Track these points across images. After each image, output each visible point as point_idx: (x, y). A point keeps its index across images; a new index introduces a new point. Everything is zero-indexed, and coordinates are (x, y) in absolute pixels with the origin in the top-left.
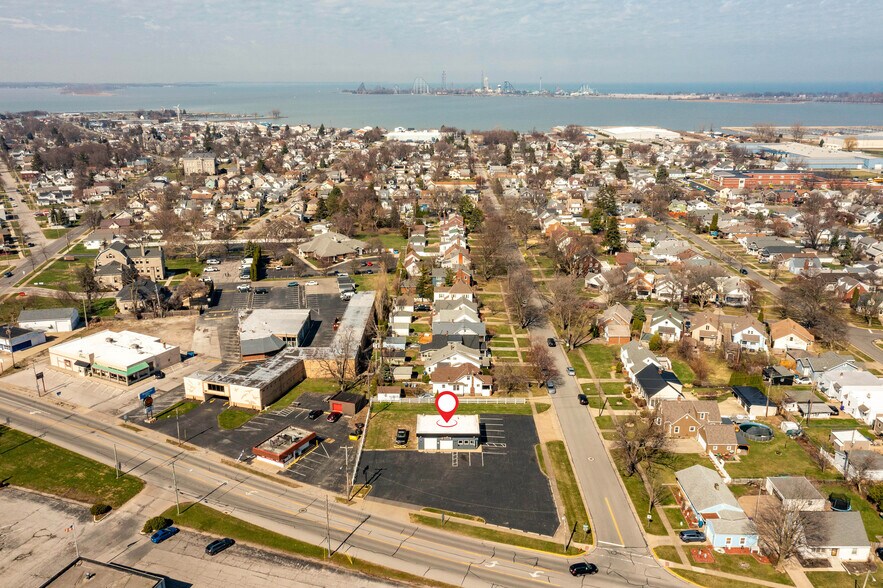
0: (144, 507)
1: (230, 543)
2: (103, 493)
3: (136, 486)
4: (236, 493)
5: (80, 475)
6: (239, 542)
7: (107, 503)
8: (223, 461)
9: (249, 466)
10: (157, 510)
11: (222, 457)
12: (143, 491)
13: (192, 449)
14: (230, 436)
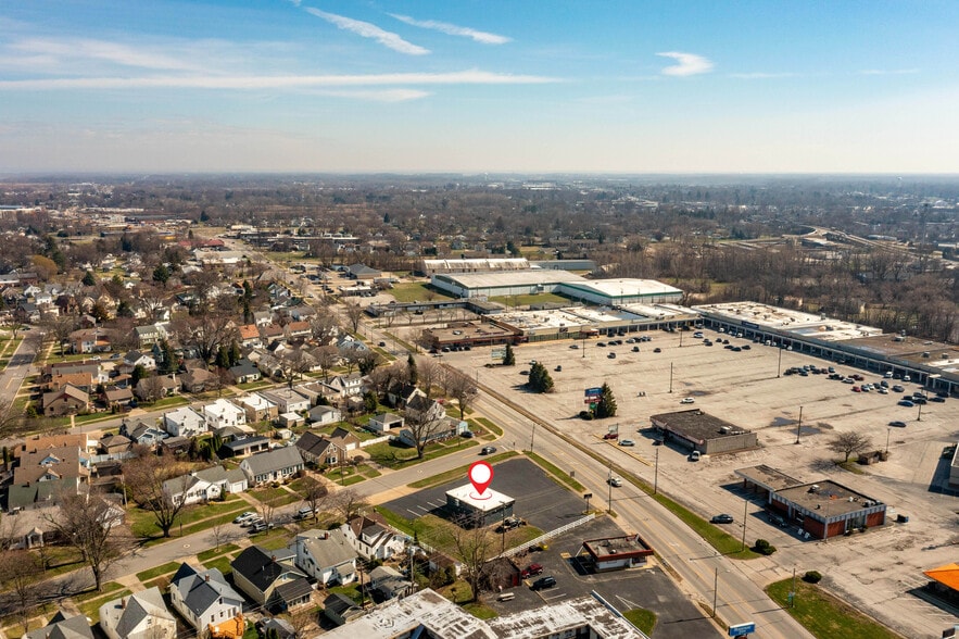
0: (771, 569)
1: (714, 521)
2: (810, 596)
3: (775, 591)
4: (686, 549)
5: (835, 626)
6: (708, 521)
7: (806, 584)
8: (680, 579)
9: (661, 566)
10: (761, 562)
11: (677, 584)
12: (769, 583)
13: (702, 606)
14: (654, 603)
